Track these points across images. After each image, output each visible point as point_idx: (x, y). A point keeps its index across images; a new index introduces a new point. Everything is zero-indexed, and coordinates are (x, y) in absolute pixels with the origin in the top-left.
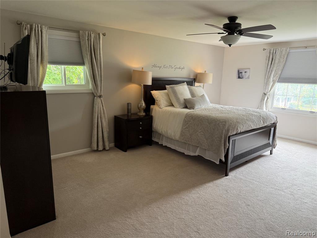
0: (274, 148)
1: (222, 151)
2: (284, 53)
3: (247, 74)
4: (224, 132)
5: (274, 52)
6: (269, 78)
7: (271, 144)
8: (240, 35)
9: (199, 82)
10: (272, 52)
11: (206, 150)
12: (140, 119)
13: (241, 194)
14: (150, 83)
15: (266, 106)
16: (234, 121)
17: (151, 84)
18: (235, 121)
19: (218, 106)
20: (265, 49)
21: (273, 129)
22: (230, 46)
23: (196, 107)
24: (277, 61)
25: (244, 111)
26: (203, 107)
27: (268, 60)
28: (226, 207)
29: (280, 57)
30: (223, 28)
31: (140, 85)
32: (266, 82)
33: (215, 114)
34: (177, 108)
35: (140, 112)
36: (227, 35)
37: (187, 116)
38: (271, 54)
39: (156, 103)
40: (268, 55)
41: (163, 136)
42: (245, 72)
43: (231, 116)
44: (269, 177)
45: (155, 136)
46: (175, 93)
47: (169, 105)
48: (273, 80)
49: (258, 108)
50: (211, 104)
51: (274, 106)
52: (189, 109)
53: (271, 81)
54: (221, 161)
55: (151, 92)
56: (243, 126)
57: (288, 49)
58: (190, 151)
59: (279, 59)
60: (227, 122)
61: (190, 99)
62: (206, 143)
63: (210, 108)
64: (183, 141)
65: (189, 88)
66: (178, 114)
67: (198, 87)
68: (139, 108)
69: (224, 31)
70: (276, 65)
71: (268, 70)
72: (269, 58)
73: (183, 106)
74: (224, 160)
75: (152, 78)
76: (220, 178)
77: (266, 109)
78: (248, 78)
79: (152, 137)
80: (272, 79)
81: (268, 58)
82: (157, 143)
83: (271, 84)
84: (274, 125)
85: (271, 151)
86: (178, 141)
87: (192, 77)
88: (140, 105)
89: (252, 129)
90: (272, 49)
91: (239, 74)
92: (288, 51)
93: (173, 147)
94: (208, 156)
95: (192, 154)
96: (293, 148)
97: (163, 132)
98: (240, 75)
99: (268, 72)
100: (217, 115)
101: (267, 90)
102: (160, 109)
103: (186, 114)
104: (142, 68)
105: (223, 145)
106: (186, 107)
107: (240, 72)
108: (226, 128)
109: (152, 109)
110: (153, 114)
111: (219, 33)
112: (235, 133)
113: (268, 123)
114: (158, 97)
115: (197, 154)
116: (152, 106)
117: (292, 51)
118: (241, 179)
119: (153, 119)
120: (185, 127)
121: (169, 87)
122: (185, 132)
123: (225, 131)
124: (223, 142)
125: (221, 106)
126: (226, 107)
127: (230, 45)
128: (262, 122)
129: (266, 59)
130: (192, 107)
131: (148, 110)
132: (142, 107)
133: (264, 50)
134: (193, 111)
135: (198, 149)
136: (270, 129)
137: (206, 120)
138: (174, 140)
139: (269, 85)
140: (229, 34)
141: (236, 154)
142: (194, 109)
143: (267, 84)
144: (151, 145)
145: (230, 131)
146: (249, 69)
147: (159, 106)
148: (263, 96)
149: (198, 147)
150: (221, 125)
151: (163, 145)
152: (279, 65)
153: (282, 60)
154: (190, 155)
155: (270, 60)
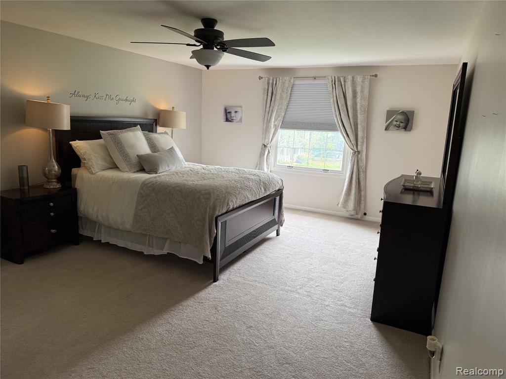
0: (282, 226)
1: (207, 243)
2: (287, 85)
3: (238, 116)
4: (208, 210)
5: (274, 83)
6: (269, 121)
7: (277, 220)
8: (224, 51)
9: (164, 126)
10: (271, 82)
11: (180, 242)
12: (50, 196)
13: (239, 310)
14: (66, 126)
15: (267, 164)
16: (222, 191)
17: (70, 129)
18: (224, 190)
19: (197, 166)
20: (262, 78)
21: (278, 198)
22: (208, 69)
23: (161, 170)
24: (278, 98)
25: (237, 173)
26: (173, 168)
27: (266, 95)
28: (216, 339)
29: (283, 91)
30: (195, 36)
31: (46, 130)
32: (265, 127)
33: (193, 181)
34: (124, 172)
35: (49, 182)
36: (202, 49)
37: (145, 185)
38: (270, 85)
39: (82, 164)
40: (267, 87)
41: (100, 225)
42: (236, 112)
43: (217, 182)
44: (277, 273)
45: (84, 226)
46: (119, 145)
47: (111, 166)
48: (275, 126)
49: (256, 167)
50: (186, 163)
51: (277, 164)
52: (149, 172)
53: (272, 126)
54: (205, 258)
55: (70, 142)
56: (237, 198)
57: (293, 79)
58: (153, 247)
59: (281, 95)
60: (212, 194)
61: (148, 155)
62: (181, 232)
63: (184, 170)
64: (139, 232)
65: (145, 136)
66: (129, 183)
67: (162, 135)
68: (45, 174)
69: (196, 41)
70: (277, 103)
71: (267, 109)
72: (268, 92)
73: (137, 169)
74: (210, 257)
75: (71, 116)
76: (206, 287)
77: (268, 168)
78: (241, 121)
79: (78, 228)
80: (273, 123)
81: (266, 92)
82: (90, 239)
83: (272, 131)
84: (280, 193)
85: (277, 230)
86: (130, 231)
87: (151, 117)
88: (49, 170)
89: (250, 201)
90: (271, 78)
91: (226, 115)
92: (292, 82)
93: (121, 244)
94: (183, 253)
95: (157, 252)
96: (306, 223)
97: (100, 218)
98: (229, 116)
99: (267, 113)
100: (196, 183)
101: (267, 140)
102: (92, 176)
104: (48, 97)
105: (208, 231)
106: (142, 170)
107: (227, 111)
108: (211, 203)
109: (76, 175)
110: (78, 185)
111: (188, 45)
112: (224, 211)
113: (271, 191)
115: (165, 252)
116: (74, 171)
117: (297, 82)
118: (238, 283)
119: (78, 195)
120: (142, 206)
121: (108, 133)
122: (142, 215)
123: (210, 208)
124: (207, 227)
125: (203, 165)
126: (210, 167)
127: (208, 67)
128: (263, 189)
129: (264, 93)
130: (154, 170)
131: (66, 178)
132: (54, 173)
133: (260, 78)
134: (155, 177)
135: (168, 242)
136: (275, 199)
137: (177, 192)
138: (121, 230)
139: (269, 132)
140: (205, 47)
141: (228, 244)
142: (156, 173)
143: (266, 130)
144: (77, 243)
145: (218, 209)
146: (241, 107)
147: (88, 169)
148: (262, 148)
149: (167, 239)
150: (203, 200)
151: (102, 242)
152: (282, 103)
153: (285, 96)
154: (154, 255)
155: (270, 94)
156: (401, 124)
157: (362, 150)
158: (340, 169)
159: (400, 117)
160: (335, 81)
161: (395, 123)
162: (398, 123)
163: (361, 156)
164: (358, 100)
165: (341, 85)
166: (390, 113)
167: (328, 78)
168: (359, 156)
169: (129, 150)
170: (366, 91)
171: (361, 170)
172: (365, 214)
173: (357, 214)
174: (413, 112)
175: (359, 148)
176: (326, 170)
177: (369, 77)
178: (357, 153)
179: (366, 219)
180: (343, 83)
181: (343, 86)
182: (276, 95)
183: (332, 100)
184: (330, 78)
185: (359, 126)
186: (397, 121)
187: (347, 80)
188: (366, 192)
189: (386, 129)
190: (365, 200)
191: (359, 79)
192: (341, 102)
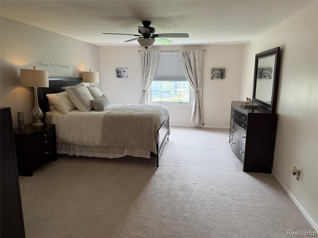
0: (169, 135)
2: (156, 55)
3: (126, 74)
5: (149, 54)
6: (146, 76)
7: (168, 131)
10: (146, 53)
11: (135, 148)
14: (47, 85)
15: (147, 101)
18: (157, 116)
20: (140, 51)
21: (168, 120)
24: (151, 63)
27: (144, 61)
29: (154, 59)
32: (144, 80)
34: (84, 111)
35: (36, 122)
38: (146, 55)
40: (144, 57)
41: (75, 145)
42: (124, 71)
46: (78, 95)
47: (72, 109)
48: (150, 79)
51: (152, 101)
52: (99, 111)
53: (149, 79)
54: (152, 153)
55: (47, 95)
57: (159, 52)
58: (116, 154)
59: (153, 61)
62: (135, 142)
64: (106, 145)
66: (93, 118)
70: (151, 66)
71: (145, 70)
72: (145, 59)
73: (90, 109)
74: (157, 153)
76: (156, 170)
78: (127, 77)
80: (149, 78)
82: (66, 156)
83: (149, 82)
85: (168, 138)
88: (36, 114)
90: (147, 51)
91: (118, 74)
92: (159, 53)
93: (91, 155)
94: (137, 154)
95: (119, 156)
97: (76, 141)
98: (119, 74)
99: (145, 72)
101: (146, 88)
102: (65, 115)
103: (104, 117)
104: (34, 67)
105: (154, 139)
106: (93, 109)
107: (118, 71)
108: (154, 123)
109: (51, 116)
110: (54, 122)
114: (58, 100)
115: (124, 155)
117: (162, 54)
120: (107, 130)
121: (70, 88)
122: (107, 135)
123: (153, 127)
124: (154, 137)
127: (146, 48)
129: (142, 60)
130: (101, 109)
132: (40, 115)
135: (126, 149)
137: (130, 120)
139: (147, 83)
140: (145, 37)
141: (160, 146)
143: (145, 82)
144: (56, 160)
145: (158, 126)
146: (127, 68)
147: (61, 111)
148: (143, 92)
149: (125, 147)
150: (148, 123)
151: (77, 156)
152: (154, 65)
153: (156, 61)
154: (116, 158)
155: (146, 61)
156: (219, 76)
157: (200, 90)
158: (188, 101)
159: (218, 72)
160: (184, 53)
161: (216, 75)
162: (218, 75)
163: (200, 93)
164: (197, 63)
165: (187, 56)
166: (213, 70)
167: (180, 52)
168: (199, 93)
169: (84, 98)
170: (201, 58)
171: (200, 101)
172: (203, 124)
173: (200, 125)
174: (225, 69)
175: (198, 89)
176: (181, 102)
177: (202, 51)
178: (197, 92)
179: (204, 127)
180: (188, 54)
181: (188, 56)
182: (150, 61)
183: (183, 64)
184: (181, 52)
185: (198, 78)
186: (217, 74)
187: (190, 53)
188: (203, 112)
189: (212, 78)
190: (203, 117)
191: (197, 52)
192: (188, 65)
